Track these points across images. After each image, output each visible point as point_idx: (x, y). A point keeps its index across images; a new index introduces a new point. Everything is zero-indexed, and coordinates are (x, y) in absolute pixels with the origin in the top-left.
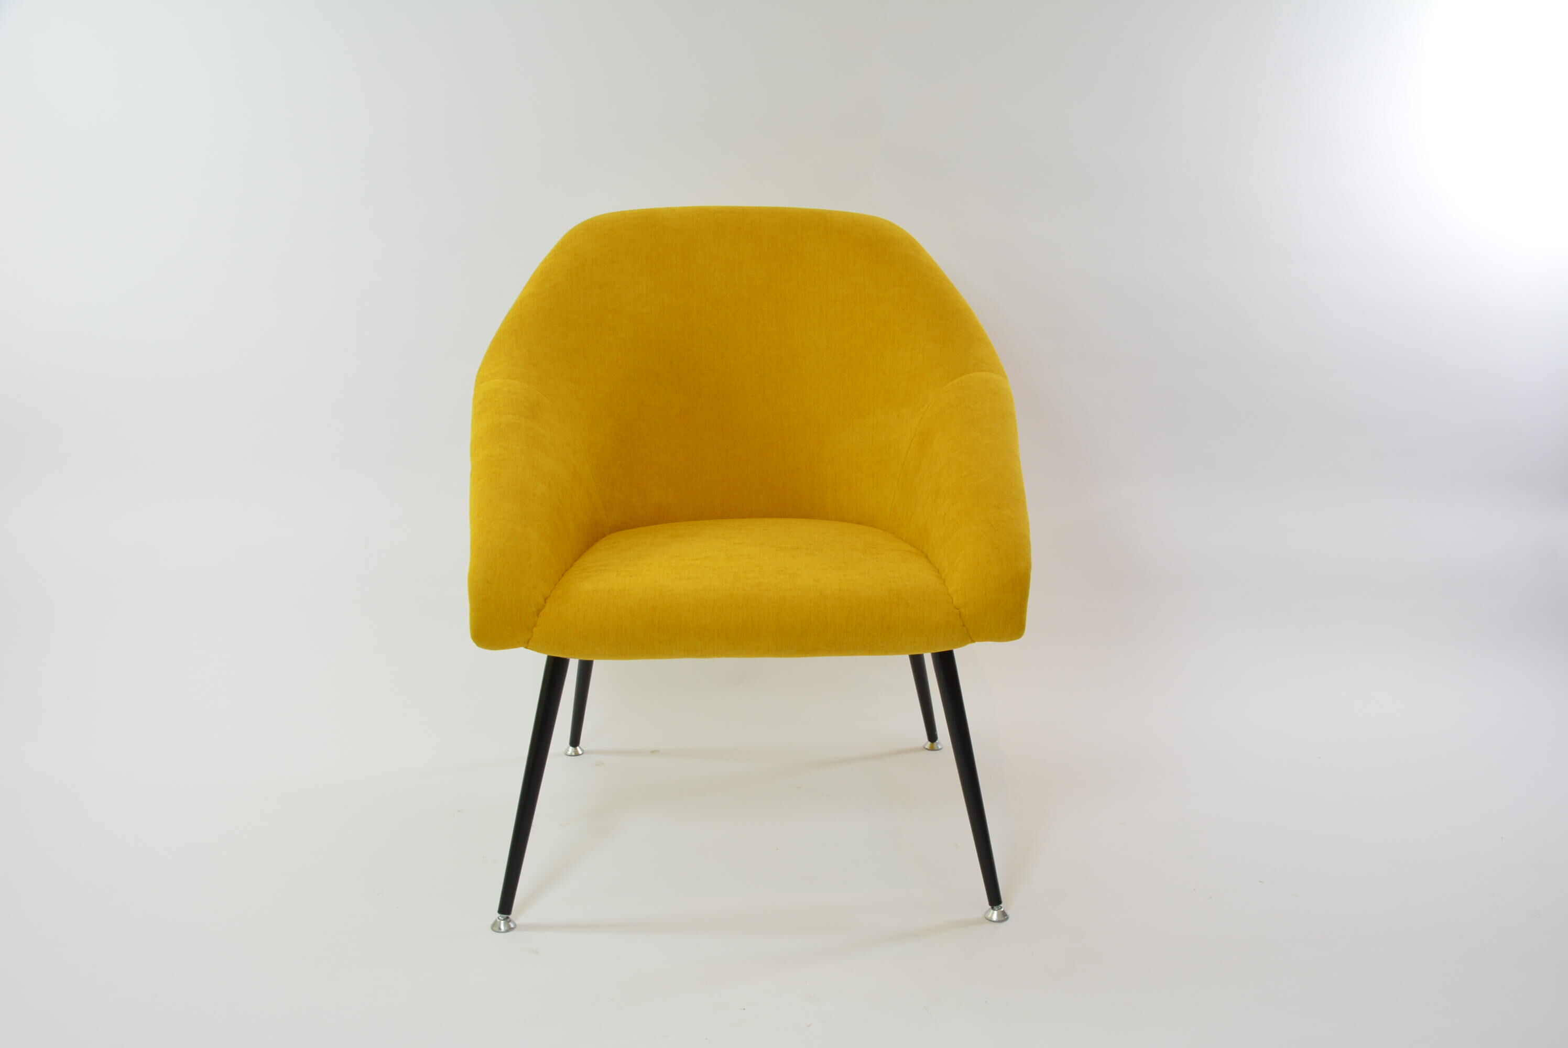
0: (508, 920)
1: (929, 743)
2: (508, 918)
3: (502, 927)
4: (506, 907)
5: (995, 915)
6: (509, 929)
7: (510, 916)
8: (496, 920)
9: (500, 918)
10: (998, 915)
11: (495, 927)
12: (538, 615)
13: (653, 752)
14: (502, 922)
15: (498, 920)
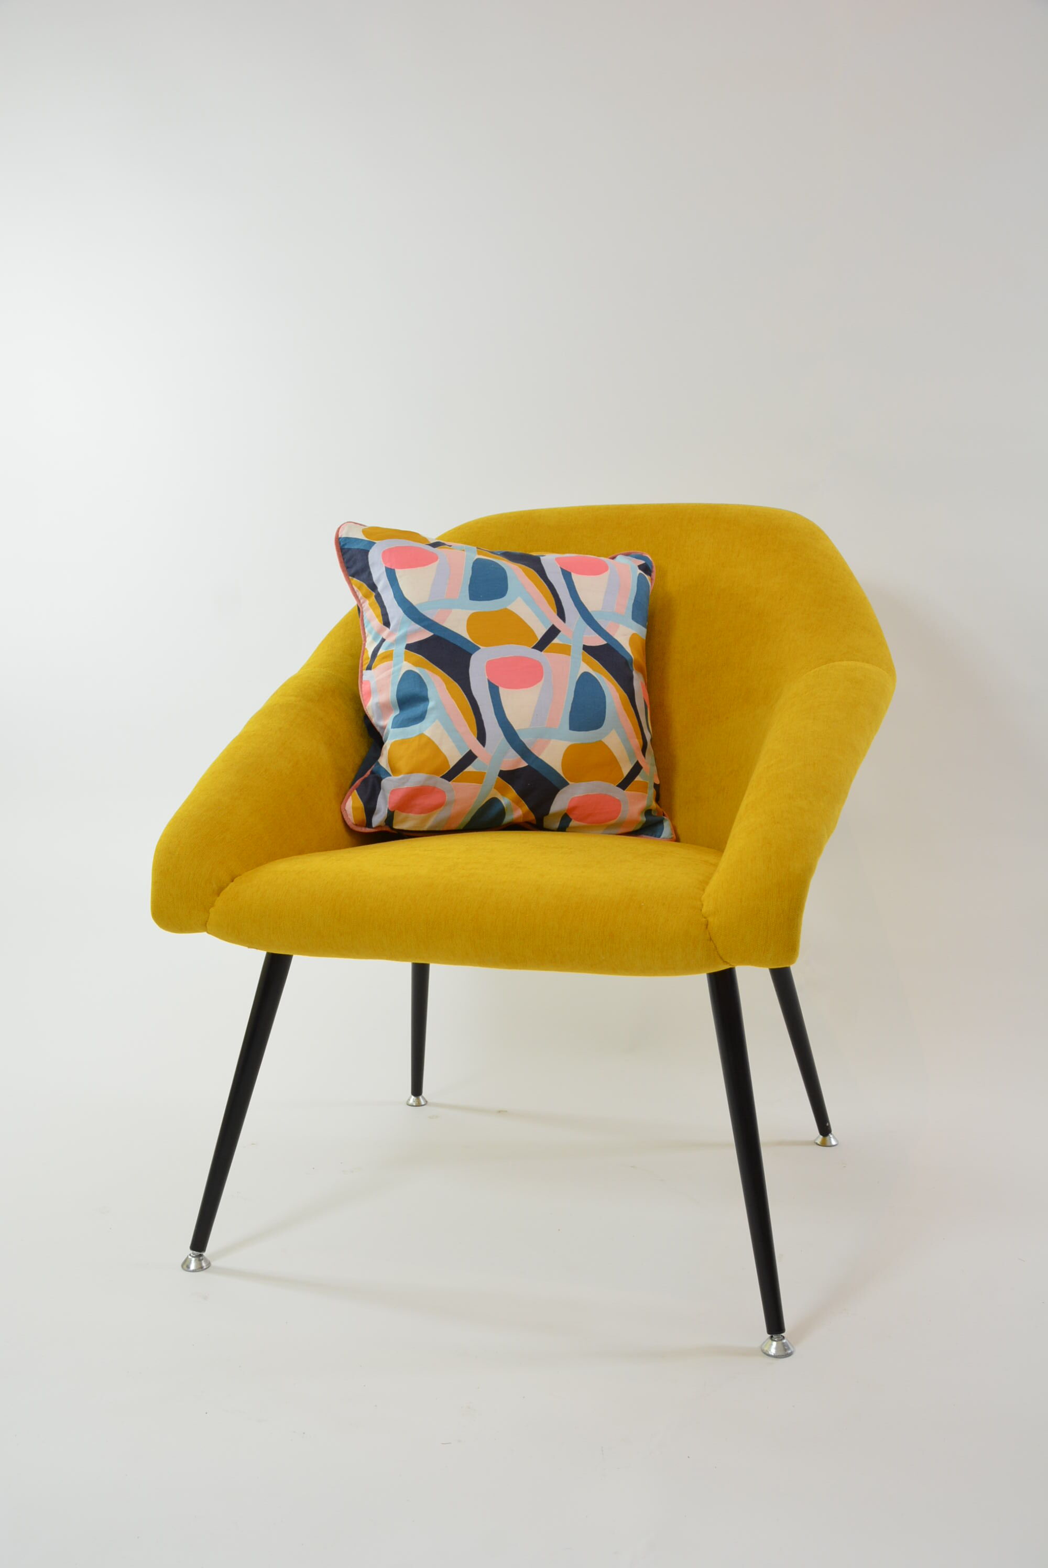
0: (201, 1258)
1: (821, 1137)
2: (201, 1255)
3: (193, 1267)
4: (199, 1242)
5: (773, 1348)
6: (200, 1268)
7: (205, 1254)
8: (188, 1257)
9: (192, 1255)
10: (777, 1348)
11: (185, 1265)
12: (218, 895)
13: (499, 1112)
14: (193, 1259)
15: (190, 1257)
